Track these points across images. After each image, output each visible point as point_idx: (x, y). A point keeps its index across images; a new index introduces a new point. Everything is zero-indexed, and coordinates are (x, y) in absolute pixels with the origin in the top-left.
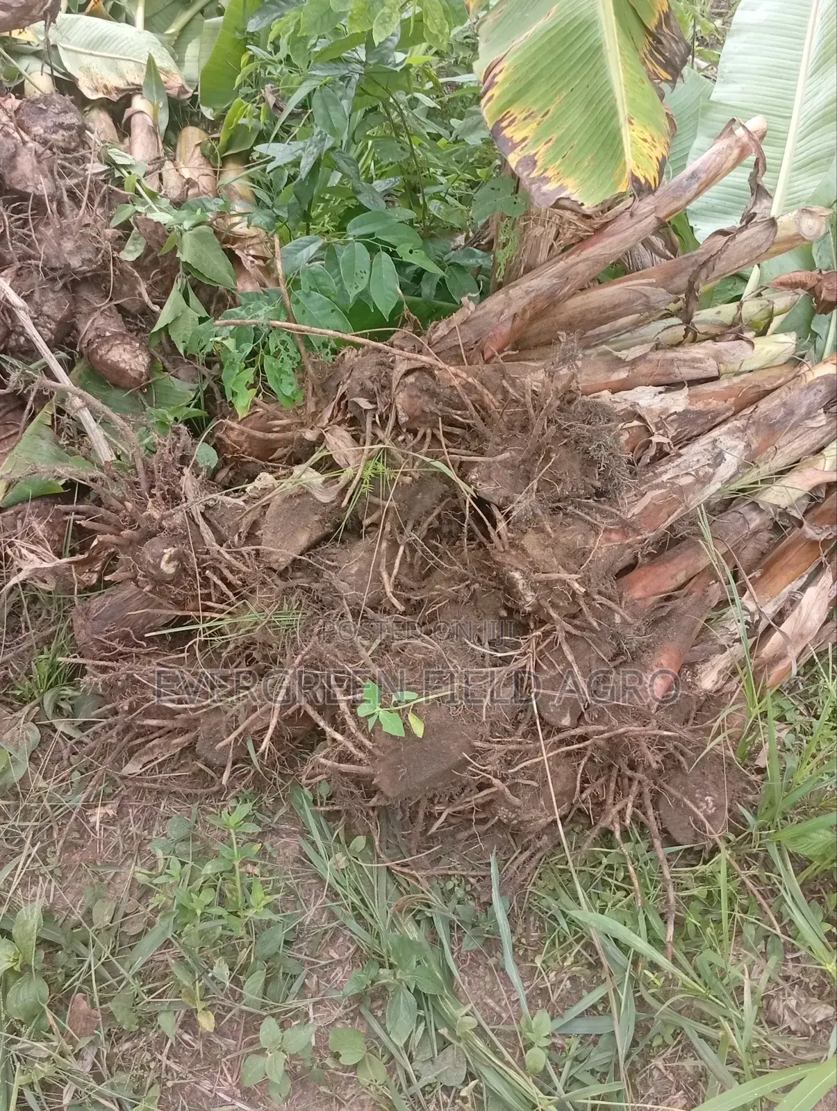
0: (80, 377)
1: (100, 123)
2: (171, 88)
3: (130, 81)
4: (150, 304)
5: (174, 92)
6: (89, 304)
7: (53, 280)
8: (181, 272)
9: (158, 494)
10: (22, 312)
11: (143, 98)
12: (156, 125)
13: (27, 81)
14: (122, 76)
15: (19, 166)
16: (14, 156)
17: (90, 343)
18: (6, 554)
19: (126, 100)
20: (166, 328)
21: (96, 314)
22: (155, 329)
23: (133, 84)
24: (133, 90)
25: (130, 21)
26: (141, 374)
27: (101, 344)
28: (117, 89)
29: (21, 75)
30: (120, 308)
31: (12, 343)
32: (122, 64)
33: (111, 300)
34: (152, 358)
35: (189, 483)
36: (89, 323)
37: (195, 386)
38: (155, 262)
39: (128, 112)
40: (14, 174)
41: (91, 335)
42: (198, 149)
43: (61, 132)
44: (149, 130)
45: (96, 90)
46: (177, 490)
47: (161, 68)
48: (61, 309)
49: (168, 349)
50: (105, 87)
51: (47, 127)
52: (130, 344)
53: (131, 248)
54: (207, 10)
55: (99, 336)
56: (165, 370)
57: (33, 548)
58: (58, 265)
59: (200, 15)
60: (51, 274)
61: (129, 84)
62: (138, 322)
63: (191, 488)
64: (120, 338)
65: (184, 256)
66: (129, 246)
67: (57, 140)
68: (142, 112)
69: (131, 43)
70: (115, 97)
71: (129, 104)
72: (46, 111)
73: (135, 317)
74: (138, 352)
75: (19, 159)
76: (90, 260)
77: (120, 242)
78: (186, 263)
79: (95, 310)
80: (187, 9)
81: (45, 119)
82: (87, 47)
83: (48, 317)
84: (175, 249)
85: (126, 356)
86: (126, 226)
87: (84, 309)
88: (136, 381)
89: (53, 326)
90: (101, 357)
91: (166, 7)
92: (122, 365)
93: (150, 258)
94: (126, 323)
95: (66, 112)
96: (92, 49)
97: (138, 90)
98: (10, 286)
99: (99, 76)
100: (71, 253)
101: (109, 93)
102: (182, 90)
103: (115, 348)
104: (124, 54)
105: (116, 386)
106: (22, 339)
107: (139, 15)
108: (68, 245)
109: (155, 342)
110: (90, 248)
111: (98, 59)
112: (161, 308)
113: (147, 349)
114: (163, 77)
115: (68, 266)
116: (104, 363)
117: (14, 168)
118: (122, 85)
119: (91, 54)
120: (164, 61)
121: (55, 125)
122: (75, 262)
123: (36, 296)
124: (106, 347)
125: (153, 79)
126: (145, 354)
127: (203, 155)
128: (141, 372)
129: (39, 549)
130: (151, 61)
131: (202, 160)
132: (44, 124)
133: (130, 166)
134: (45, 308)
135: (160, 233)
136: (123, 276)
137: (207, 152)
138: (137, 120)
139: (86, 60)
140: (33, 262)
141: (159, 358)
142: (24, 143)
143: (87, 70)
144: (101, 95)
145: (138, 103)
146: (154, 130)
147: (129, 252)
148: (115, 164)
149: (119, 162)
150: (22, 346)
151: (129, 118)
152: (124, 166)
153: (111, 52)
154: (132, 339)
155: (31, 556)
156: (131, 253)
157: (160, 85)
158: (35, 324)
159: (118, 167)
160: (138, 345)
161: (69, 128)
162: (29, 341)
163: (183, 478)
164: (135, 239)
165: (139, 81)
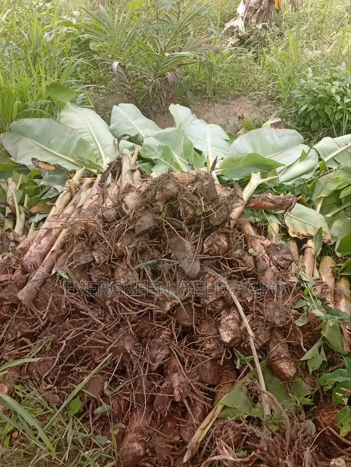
0: (264, 366)
1: (293, 247)
2: (325, 240)
3: (309, 233)
4: (303, 347)
5: (326, 242)
6: (277, 338)
7: (266, 326)
8: (321, 339)
9: (292, 455)
10: (251, 338)
11: (312, 241)
12: (315, 255)
13: (269, 226)
14: (306, 231)
15: (266, 275)
16: (265, 270)
17: (274, 357)
18: (216, 444)
19: (305, 240)
20: (306, 361)
21: (279, 344)
22: (302, 359)
23: (310, 235)
24: (309, 237)
25: (314, 208)
26: (291, 377)
27: (278, 360)
28: (303, 235)
29: (267, 222)
30: (289, 344)
31: (242, 346)
32: (307, 226)
33: (286, 340)
34: (297, 370)
35: (308, 455)
36: (275, 347)
37: (312, 389)
38: (310, 329)
39: (304, 246)
40: (263, 277)
41: (275, 353)
42: (331, 269)
43: (284, 261)
44: (312, 256)
45: (294, 233)
46: (301, 456)
47: (323, 231)
48: (265, 339)
49: (304, 367)
50: (298, 233)
51: (279, 258)
52: (290, 363)
53: (301, 320)
54: (347, 209)
55: (278, 356)
56: (301, 377)
57: (228, 447)
58: (270, 321)
59: (343, 210)
60: (267, 323)
61: (308, 234)
62: (294, 350)
63: (308, 457)
64: (287, 359)
65: (324, 334)
66: (300, 319)
67: (281, 264)
68: (311, 247)
69: (314, 219)
70: (301, 238)
71: (306, 242)
72: (280, 251)
73: (293, 347)
74: (292, 367)
75: (267, 272)
76: (284, 322)
77: (297, 317)
78: (324, 337)
79: (279, 342)
80: (339, 207)
81: (278, 254)
82: (295, 216)
83: (260, 340)
84: (321, 329)
85: (287, 367)
86: (301, 310)
87: (275, 340)
88: (288, 379)
89: (260, 345)
90: (276, 364)
91: (330, 204)
92: (284, 371)
93: (308, 326)
94: (289, 349)
95: (288, 254)
96: (297, 217)
97: (311, 237)
98: (249, 323)
99: (297, 228)
100: (277, 317)
101: (299, 235)
102: (329, 241)
103: (283, 362)
104: (310, 222)
105: (278, 376)
106: (246, 345)
107: (319, 206)
108: (277, 314)
109: (300, 364)
110: (285, 317)
111: (299, 222)
112: (308, 350)
113: (296, 366)
114: (323, 235)
115: (274, 323)
116: (276, 366)
117: (264, 275)
118: (305, 234)
119: (296, 219)
120: (325, 229)
121: (282, 258)
122: (277, 322)
123: (258, 331)
124: (280, 361)
125: (319, 235)
126: (295, 369)
127: (332, 272)
128: (291, 376)
129: (230, 449)
130: (321, 228)
131: (331, 274)
132: (278, 256)
133: (308, 282)
134: (260, 337)
135: (317, 320)
136: (294, 330)
137: (335, 272)
138: (308, 250)
139: (294, 221)
140: (261, 317)
141: (300, 371)
142: (270, 266)
143: (293, 225)
144: (296, 236)
145: (310, 243)
146: (314, 256)
147: (300, 321)
148: (302, 280)
149: (303, 279)
150: (246, 348)
151: (305, 249)
152: (305, 282)
153: (305, 220)
154: (291, 361)
155: (226, 451)
156: (300, 323)
157: (321, 238)
158: (254, 342)
159: (303, 281)
160: (293, 364)
161: (287, 260)
162: (249, 347)
163: (306, 452)
164: (303, 317)
165: (313, 234)
